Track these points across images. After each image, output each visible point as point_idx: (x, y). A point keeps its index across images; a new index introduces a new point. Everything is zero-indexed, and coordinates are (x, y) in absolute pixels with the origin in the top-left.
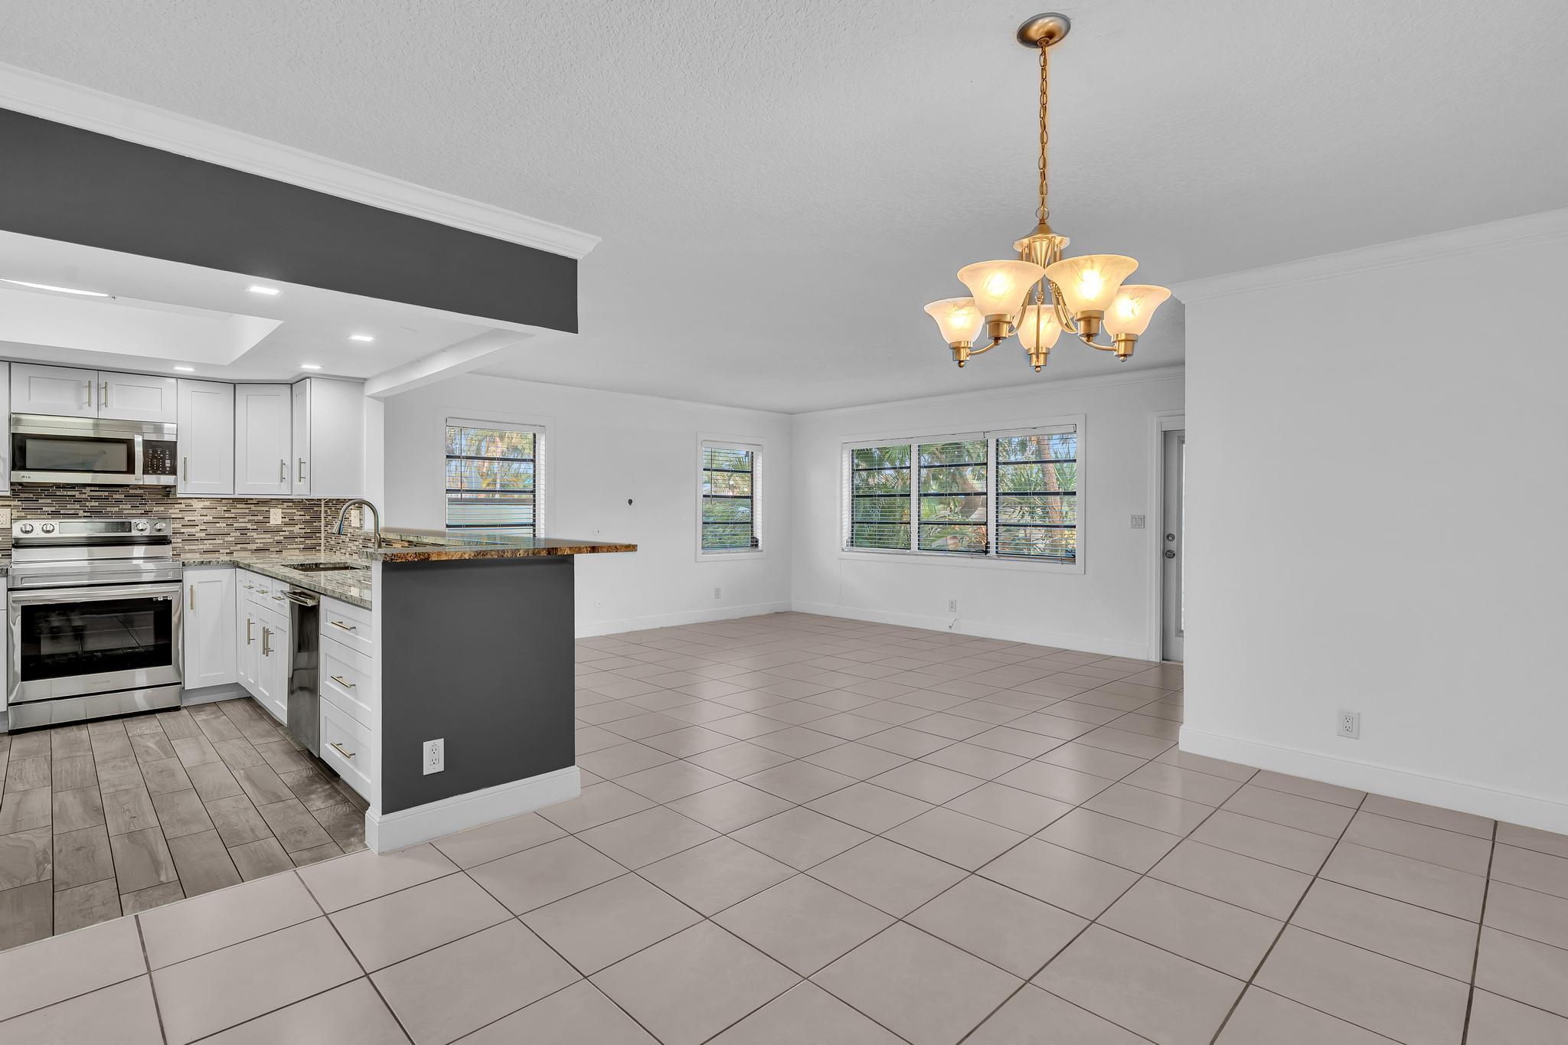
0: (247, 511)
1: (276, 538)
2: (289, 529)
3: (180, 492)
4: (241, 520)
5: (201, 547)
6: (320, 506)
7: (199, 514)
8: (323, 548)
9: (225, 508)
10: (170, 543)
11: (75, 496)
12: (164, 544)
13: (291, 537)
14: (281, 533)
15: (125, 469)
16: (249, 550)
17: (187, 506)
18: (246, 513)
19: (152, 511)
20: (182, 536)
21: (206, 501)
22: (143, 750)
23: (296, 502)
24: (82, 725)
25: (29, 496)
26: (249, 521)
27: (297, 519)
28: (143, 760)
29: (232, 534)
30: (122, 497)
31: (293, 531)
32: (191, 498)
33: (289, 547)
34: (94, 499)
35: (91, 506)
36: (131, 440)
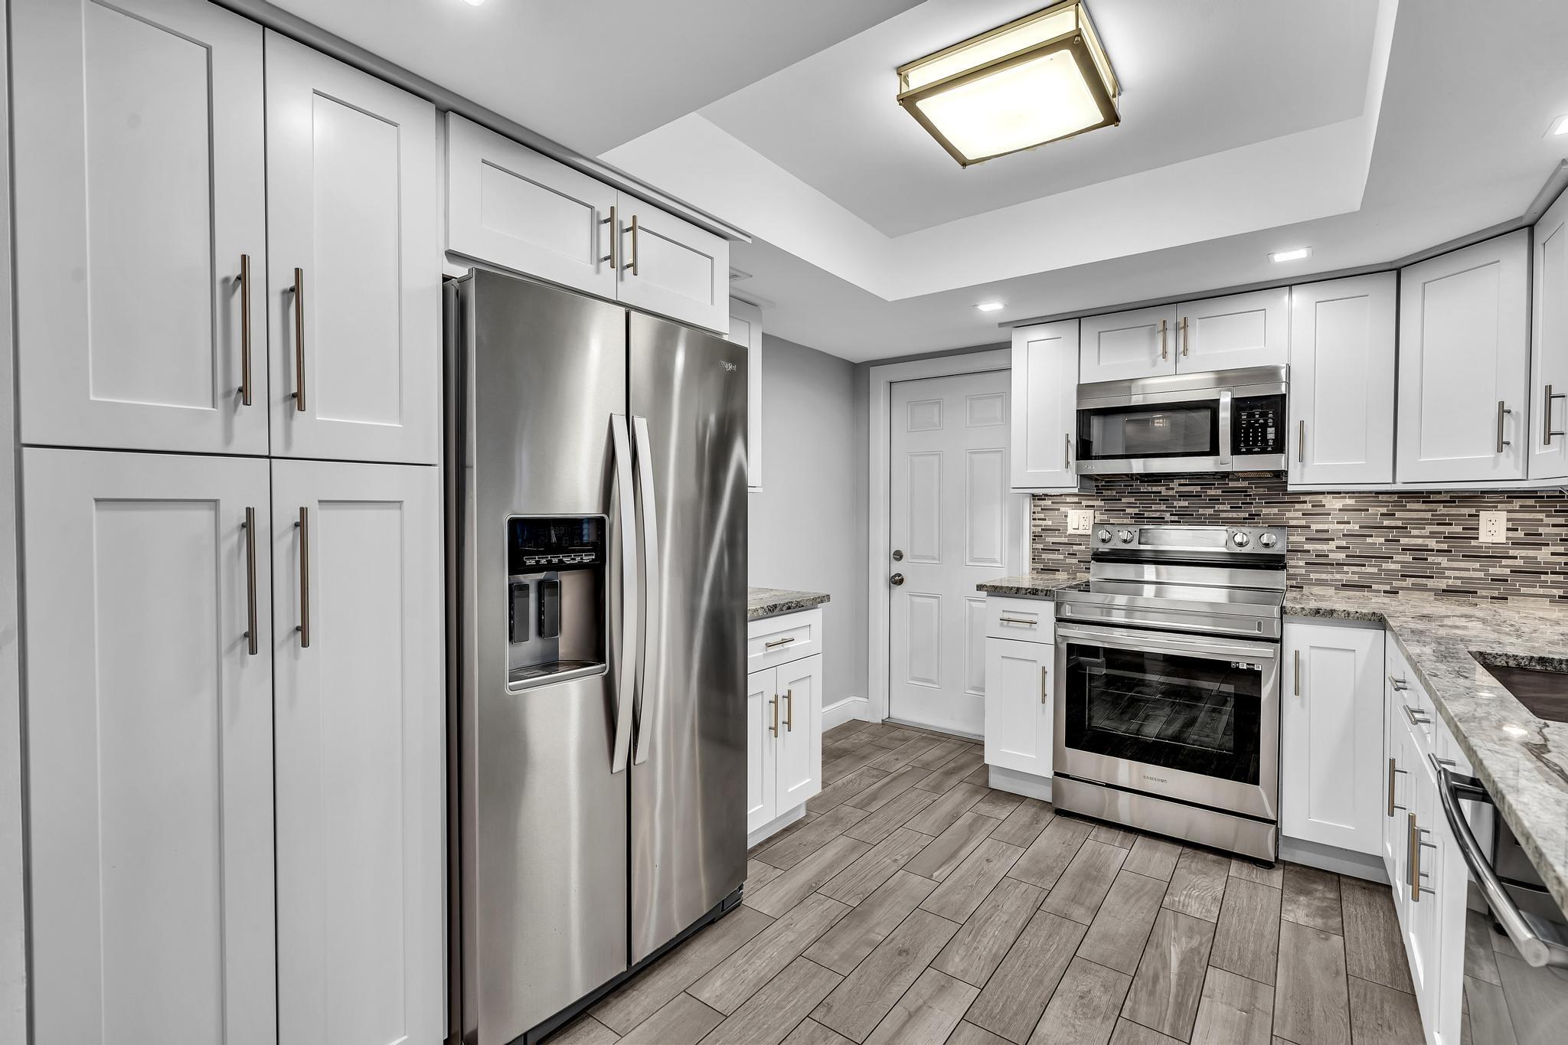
0: (1429, 515)
1: (1491, 570)
2: (1524, 553)
3: (1296, 481)
4: (1415, 532)
5: (1338, 576)
7: (1337, 520)
9: (1384, 510)
10: (1284, 567)
12: (1273, 568)
13: (1534, 572)
14: (1504, 562)
15: (1207, 449)
16: (1431, 591)
17: (1313, 506)
18: (1428, 519)
19: (1260, 515)
20: (1306, 556)
21: (1350, 498)
22: (1151, 973)
23: (1543, 497)
24: (1132, 836)
25: (1109, 493)
26: (1433, 535)
27: (1547, 534)
28: (1133, 1011)
29: (1396, 558)
30: (1219, 492)
31: (1536, 558)
32: (1323, 493)
33: (1523, 590)
34: (1183, 496)
35: (1180, 507)
36: (1214, 402)
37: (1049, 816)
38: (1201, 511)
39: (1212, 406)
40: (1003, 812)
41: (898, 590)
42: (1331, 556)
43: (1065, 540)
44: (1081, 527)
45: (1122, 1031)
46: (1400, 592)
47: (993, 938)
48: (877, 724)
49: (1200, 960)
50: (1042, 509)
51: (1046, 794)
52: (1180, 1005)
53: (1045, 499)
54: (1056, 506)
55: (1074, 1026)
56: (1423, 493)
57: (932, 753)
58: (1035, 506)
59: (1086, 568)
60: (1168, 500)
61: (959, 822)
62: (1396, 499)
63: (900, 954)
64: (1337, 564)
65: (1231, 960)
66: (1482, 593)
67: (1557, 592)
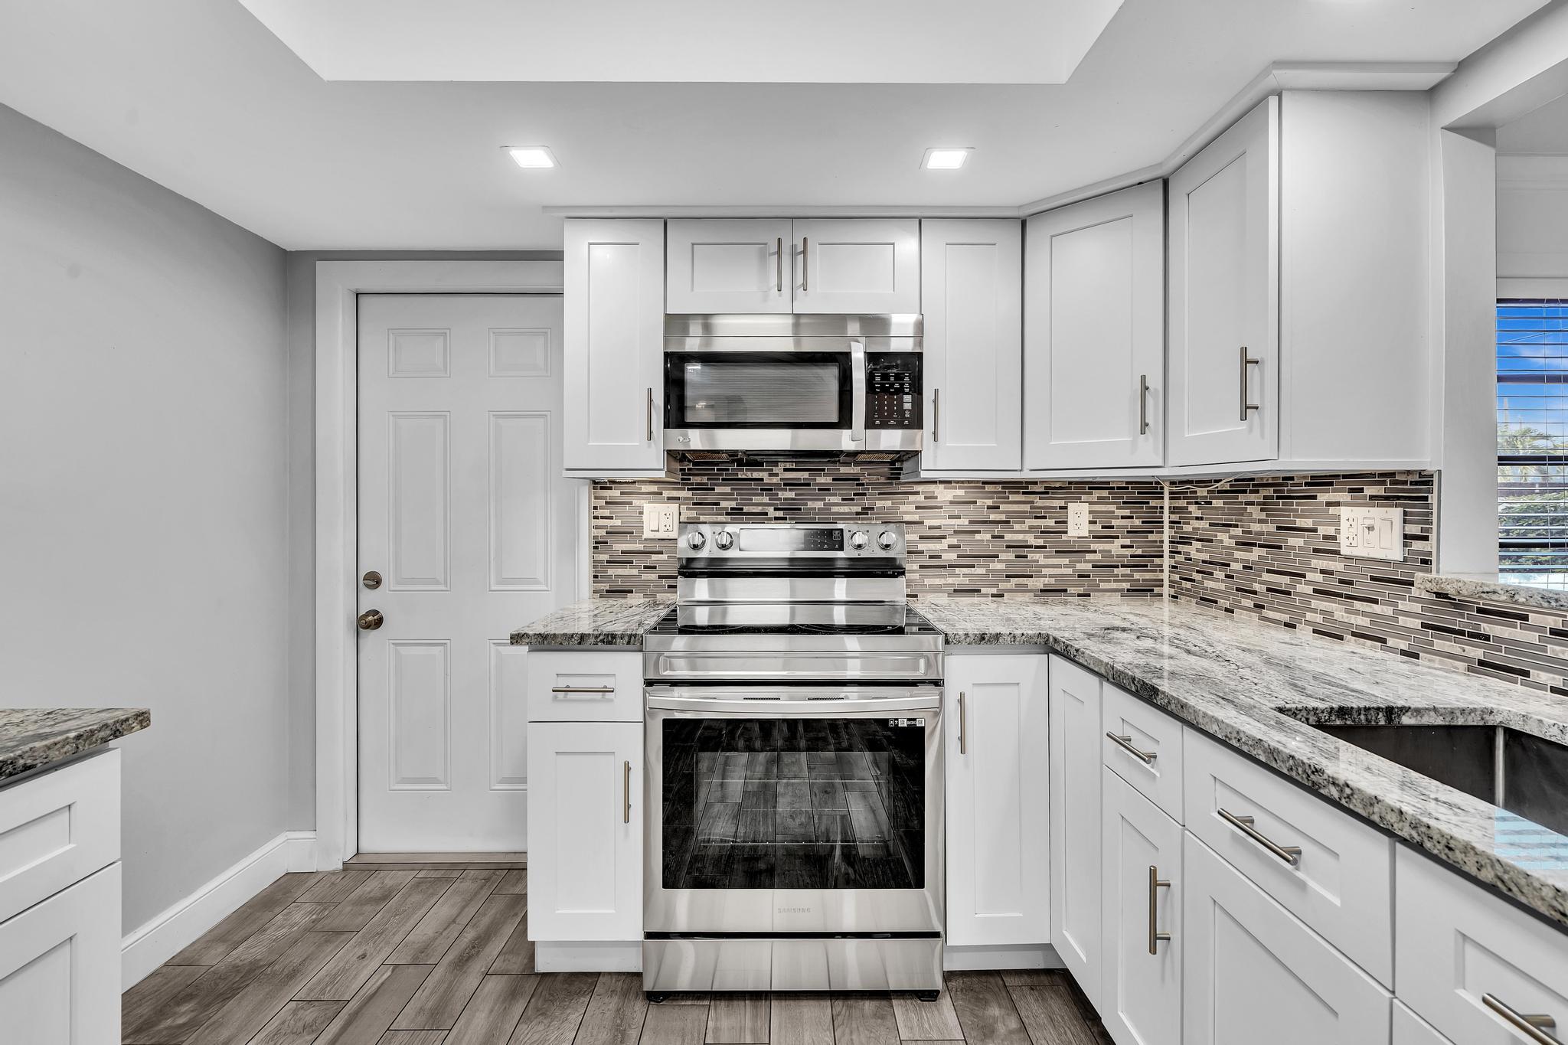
0: (1027, 508)
1: (1079, 566)
2: (1102, 547)
4: (1017, 527)
5: (950, 581)
6: (1159, 495)
7: (948, 514)
8: (1166, 590)
9: (990, 502)
10: (903, 573)
11: (762, 480)
12: (893, 575)
13: (1106, 566)
14: (1088, 556)
15: (835, 419)
16: (1030, 592)
17: (926, 498)
18: (1026, 512)
19: (873, 509)
20: (919, 557)
21: (960, 488)
23: (1113, 488)
25: (698, 479)
26: (1031, 529)
27: (1118, 527)
29: (1002, 556)
30: (829, 480)
31: (1110, 551)
32: (939, 482)
33: (1103, 585)
34: (790, 484)
35: (785, 499)
36: (847, 356)
38: (810, 504)
39: (841, 360)
41: (371, 637)
42: (945, 556)
43: (640, 547)
44: (663, 528)
46: (1005, 594)
48: (333, 873)
50: (607, 503)
53: (611, 488)
54: (625, 499)
56: (1021, 483)
57: (434, 918)
58: (596, 498)
59: (669, 587)
60: (771, 490)
62: (1000, 490)
64: (950, 566)
66: (1071, 590)
67: (1126, 585)
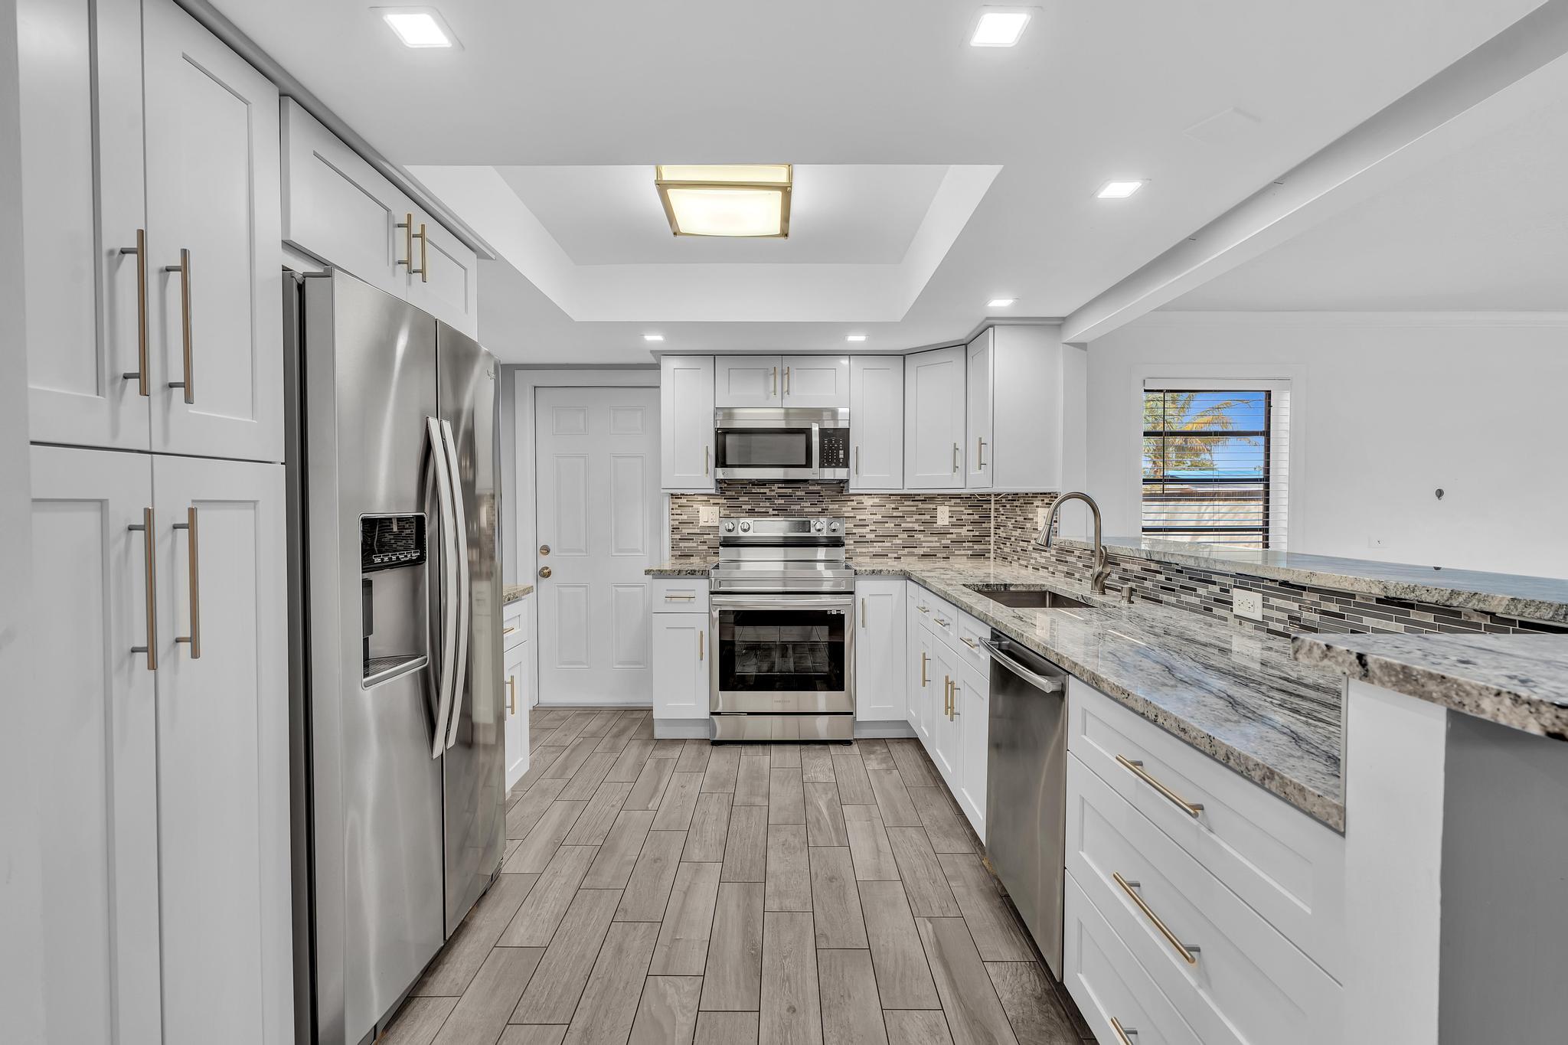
0: (914, 509)
1: (943, 542)
2: (956, 531)
3: (853, 487)
4: (908, 520)
5: (871, 550)
6: (989, 502)
7: (870, 512)
8: (992, 555)
9: (893, 506)
10: (843, 545)
11: (766, 493)
12: (837, 546)
13: (959, 542)
14: (948, 536)
15: (804, 463)
16: (915, 555)
17: (856, 503)
18: (914, 511)
19: (827, 509)
20: (854, 537)
21: (877, 498)
22: (815, 819)
23: (963, 498)
24: (767, 747)
25: (731, 494)
26: (917, 521)
27: (965, 519)
28: (814, 841)
29: (900, 536)
30: (803, 493)
31: (961, 533)
32: (863, 495)
33: (957, 552)
34: (781, 496)
35: (779, 504)
36: (810, 429)
37: (708, 748)
38: (793, 507)
39: (807, 432)
40: (675, 752)
41: (544, 582)
42: (868, 536)
43: (697, 531)
44: (710, 520)
45: (814, 854)
46: (902, 557)
47: (713, 831)
49: (836, 804)
50: (679, 506)
51: (702, 733)
52: (837, 830)
53: (681, 498)
54: (690, 504)
55: (787, 861)
56: (911, 495)
57: (594, 724)
58: (673, 503)
59: (715, 552)
60: (771, 499)
61: (647, 767)
62: (897, 499)
63: (655, 861)
64: (870, 542)
65: (851, 798)
66: (938, 555)
67: (970, 552)
